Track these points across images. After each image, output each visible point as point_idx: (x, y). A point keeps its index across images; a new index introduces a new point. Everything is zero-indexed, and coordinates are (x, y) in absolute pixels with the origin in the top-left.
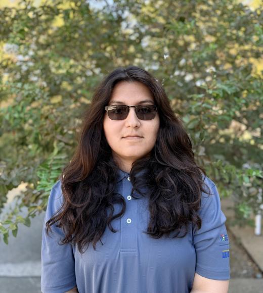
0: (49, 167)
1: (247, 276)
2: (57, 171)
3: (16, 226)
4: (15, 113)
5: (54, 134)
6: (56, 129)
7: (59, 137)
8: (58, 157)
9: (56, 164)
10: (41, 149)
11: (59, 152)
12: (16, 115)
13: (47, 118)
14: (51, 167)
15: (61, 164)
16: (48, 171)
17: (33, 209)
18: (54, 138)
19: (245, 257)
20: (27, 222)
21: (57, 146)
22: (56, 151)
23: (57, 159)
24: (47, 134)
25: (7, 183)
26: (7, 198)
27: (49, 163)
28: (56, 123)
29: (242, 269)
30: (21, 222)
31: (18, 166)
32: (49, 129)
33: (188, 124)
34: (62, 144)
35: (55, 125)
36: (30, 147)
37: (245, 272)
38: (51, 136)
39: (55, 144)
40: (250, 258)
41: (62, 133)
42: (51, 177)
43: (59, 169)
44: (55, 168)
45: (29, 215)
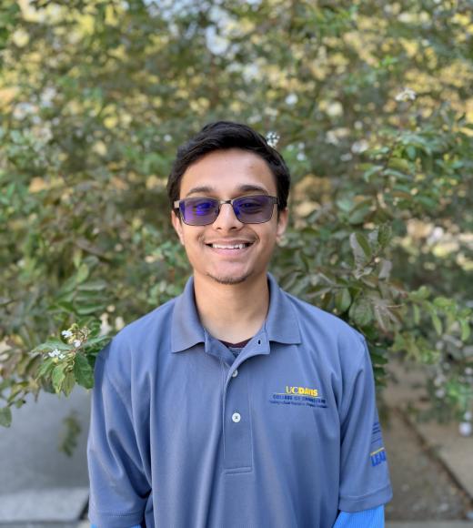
1: (448, 517)
5: (72, 238)
6: (76, 226)
7: (83, 243)
10: (44, 267)
13: (57, 203)
17: (20, 387)
18: (71, 245)
19: (443, 478)
20: (5, 418)
24: (58, 238)
28: (77, 213)
29: (439, 502)
32: (61, 228)
35: (74, 217)
36: (22, 263)
37: (444, 507)
38: (66, 241)
40: (453, 479)
41: (88, 235)
45: (10, 402)
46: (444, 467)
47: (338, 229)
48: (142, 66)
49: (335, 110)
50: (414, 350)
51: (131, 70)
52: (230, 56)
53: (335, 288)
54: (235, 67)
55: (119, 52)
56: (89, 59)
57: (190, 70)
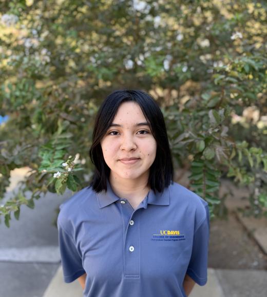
0: (53, 147)
2: (61, 151)
3: (19, 208)
4: (16, 91)
5: (58, 112)
6: (60, 106)
7: (63, 115)
8: (63, 136)
9: (61, 144)
11: (64, 132)
12: (18, 93)
13: (50, 94)
14: (55, 148)
15: (66, 144)
16: (52, 151)
17: (37, 190)
18: (58, 116)
20: (31, 204)
21: (62, 124)
22: (60, 130)
23: (61, 139)
24: (51, 112)
25: (8, 162)
26: (9, 182)
27: (53, 143)
28: (60, 99)
29: (253, 261)
30: (24, 203)
31: (20, 144)
32: (53, 106)
33: (208, 102)
34: (67, 123)
35: (59, 102)
36: (34, 126)
38: (55, 114)
39: (59, 123)
41: (66, 111)
42: (55, 157)
43: (63, 149)
44: (60, 148)
45: (33, 197)
46: (257, 243)
47: (202, 110)
48: (97, 17)
49: (205, 43)
50: (239, 176)
51: (90, 19)
52: (147, 11)
53: (197, 139)
54: (149, 18)
55: (84, 10)
56: (67, 13)
57: (123, 20)
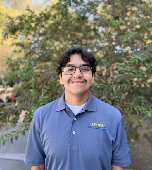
3: (18, 135)
6: (44, 82)
7: (45, 86)
8: (44, 98)
13: (39, 76)
15: (45, 102)
16: (38, 106)
17: (27, 126)
18: (42, 87)
22: (43, 94)
24: (39, 85)
28: (43, 78)
30: (21, 132)
32: (40, 82)
39: (42, 90)
41: (46, 84)
44: (42, 104)
45: (25, 129)
